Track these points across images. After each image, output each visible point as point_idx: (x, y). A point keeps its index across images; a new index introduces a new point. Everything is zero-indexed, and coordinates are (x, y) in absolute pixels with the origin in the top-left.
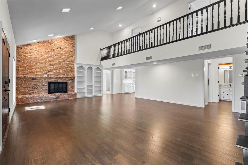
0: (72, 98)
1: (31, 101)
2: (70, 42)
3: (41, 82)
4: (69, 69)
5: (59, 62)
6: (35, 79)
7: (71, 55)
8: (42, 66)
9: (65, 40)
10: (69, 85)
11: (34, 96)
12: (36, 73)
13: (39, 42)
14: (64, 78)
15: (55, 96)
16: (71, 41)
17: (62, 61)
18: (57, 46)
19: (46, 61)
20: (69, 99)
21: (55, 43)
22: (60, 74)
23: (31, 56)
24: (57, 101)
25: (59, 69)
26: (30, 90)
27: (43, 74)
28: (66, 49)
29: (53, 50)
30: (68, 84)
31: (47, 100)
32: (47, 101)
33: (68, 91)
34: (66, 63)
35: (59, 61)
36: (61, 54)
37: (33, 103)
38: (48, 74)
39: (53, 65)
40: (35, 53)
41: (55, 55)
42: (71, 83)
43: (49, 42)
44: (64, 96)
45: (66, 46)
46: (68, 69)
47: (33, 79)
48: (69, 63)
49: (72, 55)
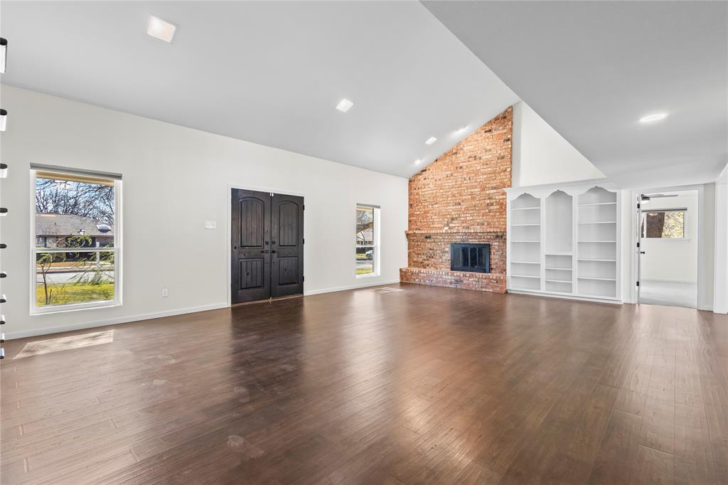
0: (491, 290)
1: (417, 280)
2: (498, 132)
3: (439, 243)
4: (495, 207)
5: (472, 194)
6: (430, 237)
7: (502, 168)
8: (440, 208)
9: (486, 132)
10: (494, 254)
11: (420, 272)
12: (432, 226)
13: (437, 160)
14: (479, 234)
15: (453, 278)
16: (501, 128)
17: (479, 190)
18: (469, 154)
19: (448, 197)
20: (484, 290)
21: (465, 148)
22: (473, 225)
23: (427, 193)
24: (456, 289)
25: (471, 212)
26: (424, 260)
27: (443, 226)
28: (487, 157)
29: (461, 167)
30: (492, 251)
31: (439, 282)
32: (439, 285)
33: (492, 269)
34: (488, 192)
35: (473, 190)
36: (477, 173)
37: (420, 285)
38: (451, 225)
39: (460, 204)
40: (431, 185)
41: (465, 179)
42: (499, 246)
43: (454, 151)
44: (472, 279)
45: (488, 147)
46: (492, 208)
47: (426, 237)
48: (495, 191)
49: (505, 167)
